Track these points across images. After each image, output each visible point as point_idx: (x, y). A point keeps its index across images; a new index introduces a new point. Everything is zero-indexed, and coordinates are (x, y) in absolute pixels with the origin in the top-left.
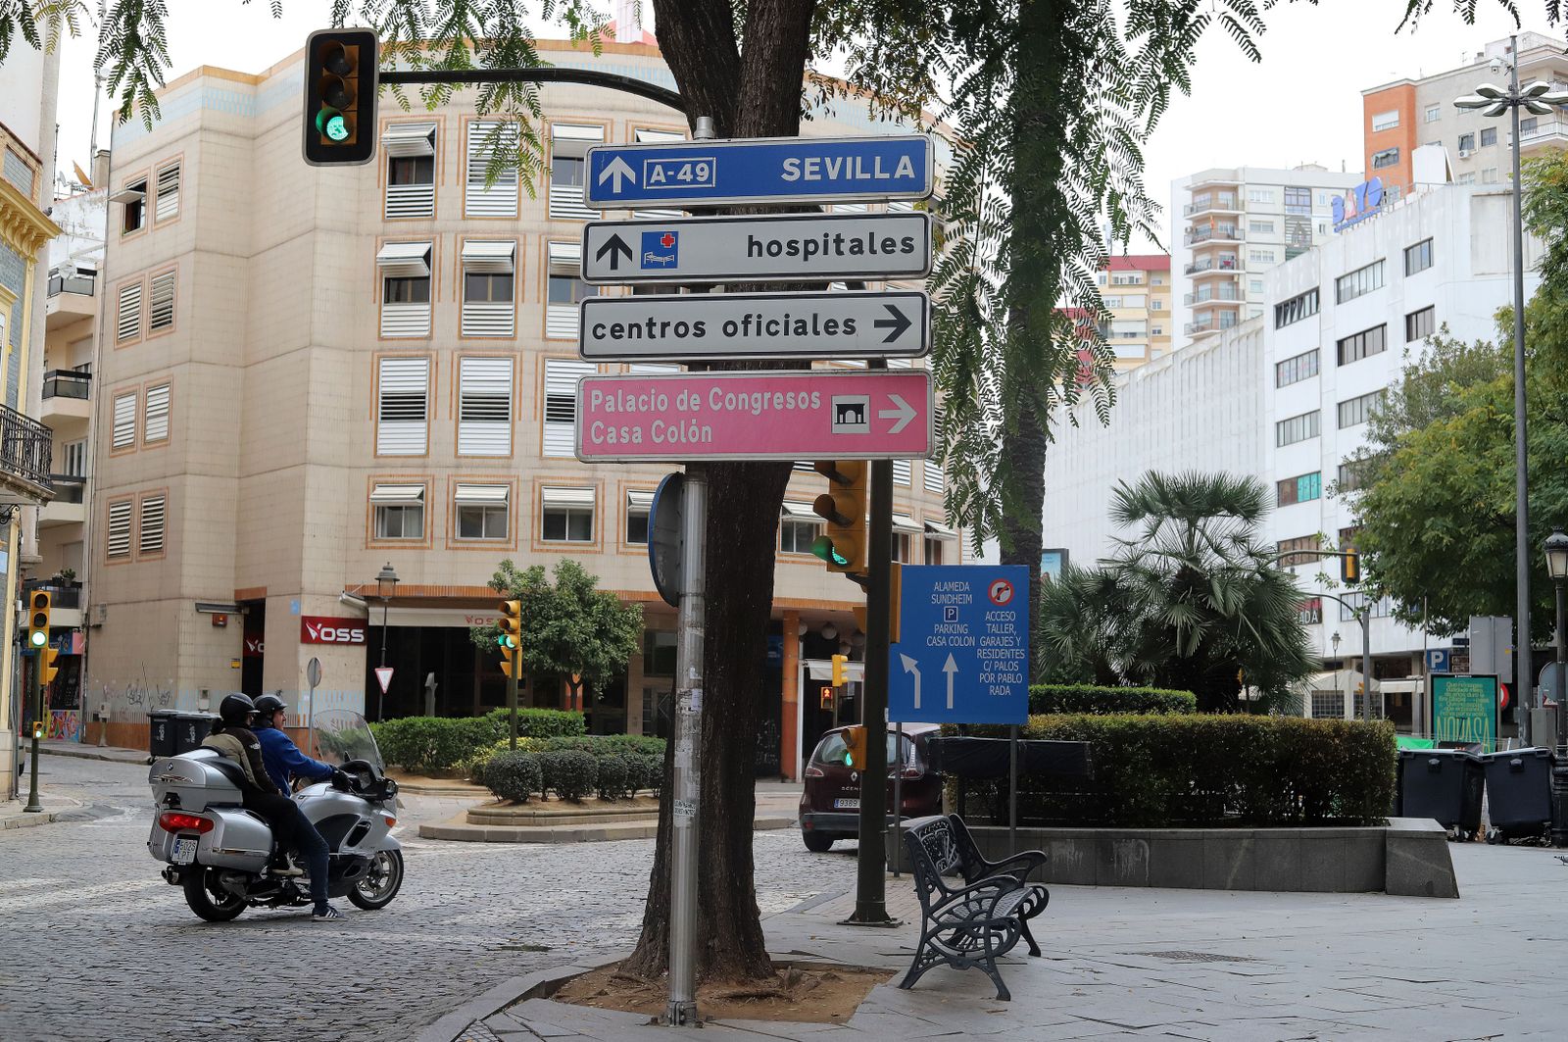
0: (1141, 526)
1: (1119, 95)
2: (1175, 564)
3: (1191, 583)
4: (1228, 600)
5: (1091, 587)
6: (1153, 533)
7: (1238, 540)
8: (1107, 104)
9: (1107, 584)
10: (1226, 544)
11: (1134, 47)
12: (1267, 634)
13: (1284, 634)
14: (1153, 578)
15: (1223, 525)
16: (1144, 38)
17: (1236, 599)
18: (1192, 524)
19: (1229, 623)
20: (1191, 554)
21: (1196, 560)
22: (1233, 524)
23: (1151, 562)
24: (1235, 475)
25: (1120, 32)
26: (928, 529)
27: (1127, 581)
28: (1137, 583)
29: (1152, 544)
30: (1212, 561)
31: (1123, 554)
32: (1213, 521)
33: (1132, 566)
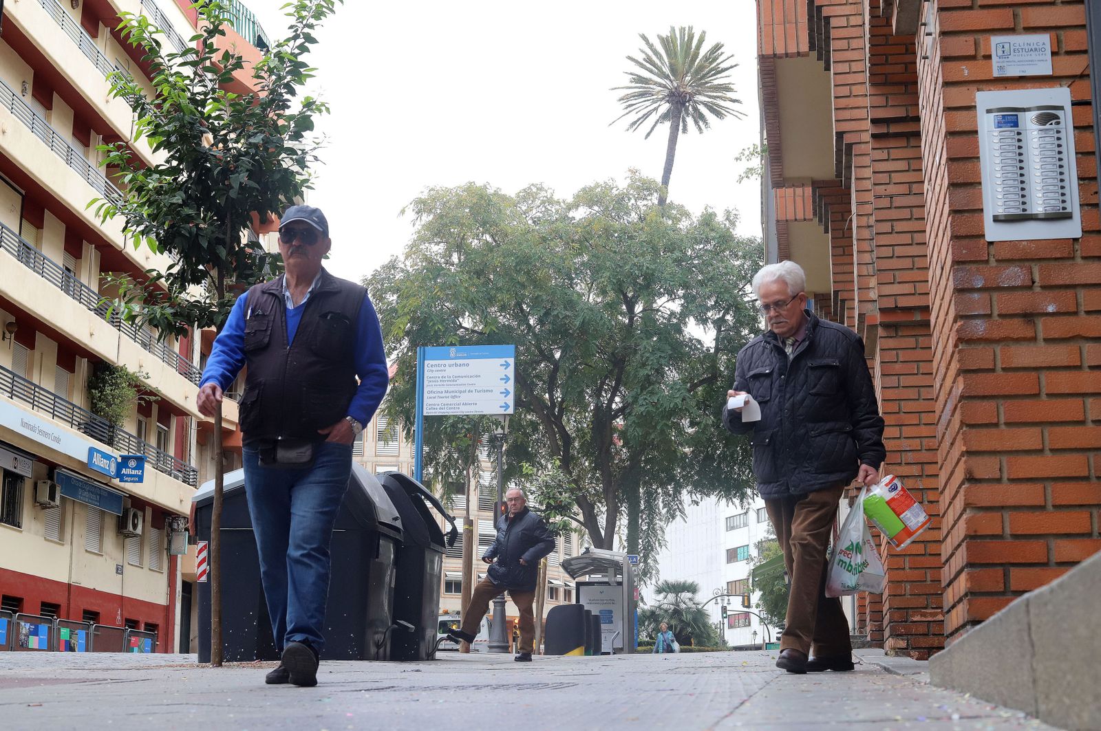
0: (662, 595)
1: (660, 520)
2: (672, 607)
3: (677, 612)
4: (687, 617)
5: (648, 614)
6: (665, 598)
7: (690, 599)
8: (658, 522)
9: (653, 613)
10: (687, 601)
11: (664, 511)
12: (698, 627)
13: (704, 627)
14: (666, 611)
15: (685, 595)
16: (666, 509)
17: (690, 617)
18: (677, 595)
19: (688, 624)
20: (677, 604)
21: (678, 606)
22: (689, 595)
23: (665, 607)
24: (690, 581)
25: (661, 508)
26: (566, 585)
27: (658, 612)
28: (662, 612)
29: (665, 601)
30: (683, 606)
31: (657, 604)
32: (683, 594)
33: (659, 607)
